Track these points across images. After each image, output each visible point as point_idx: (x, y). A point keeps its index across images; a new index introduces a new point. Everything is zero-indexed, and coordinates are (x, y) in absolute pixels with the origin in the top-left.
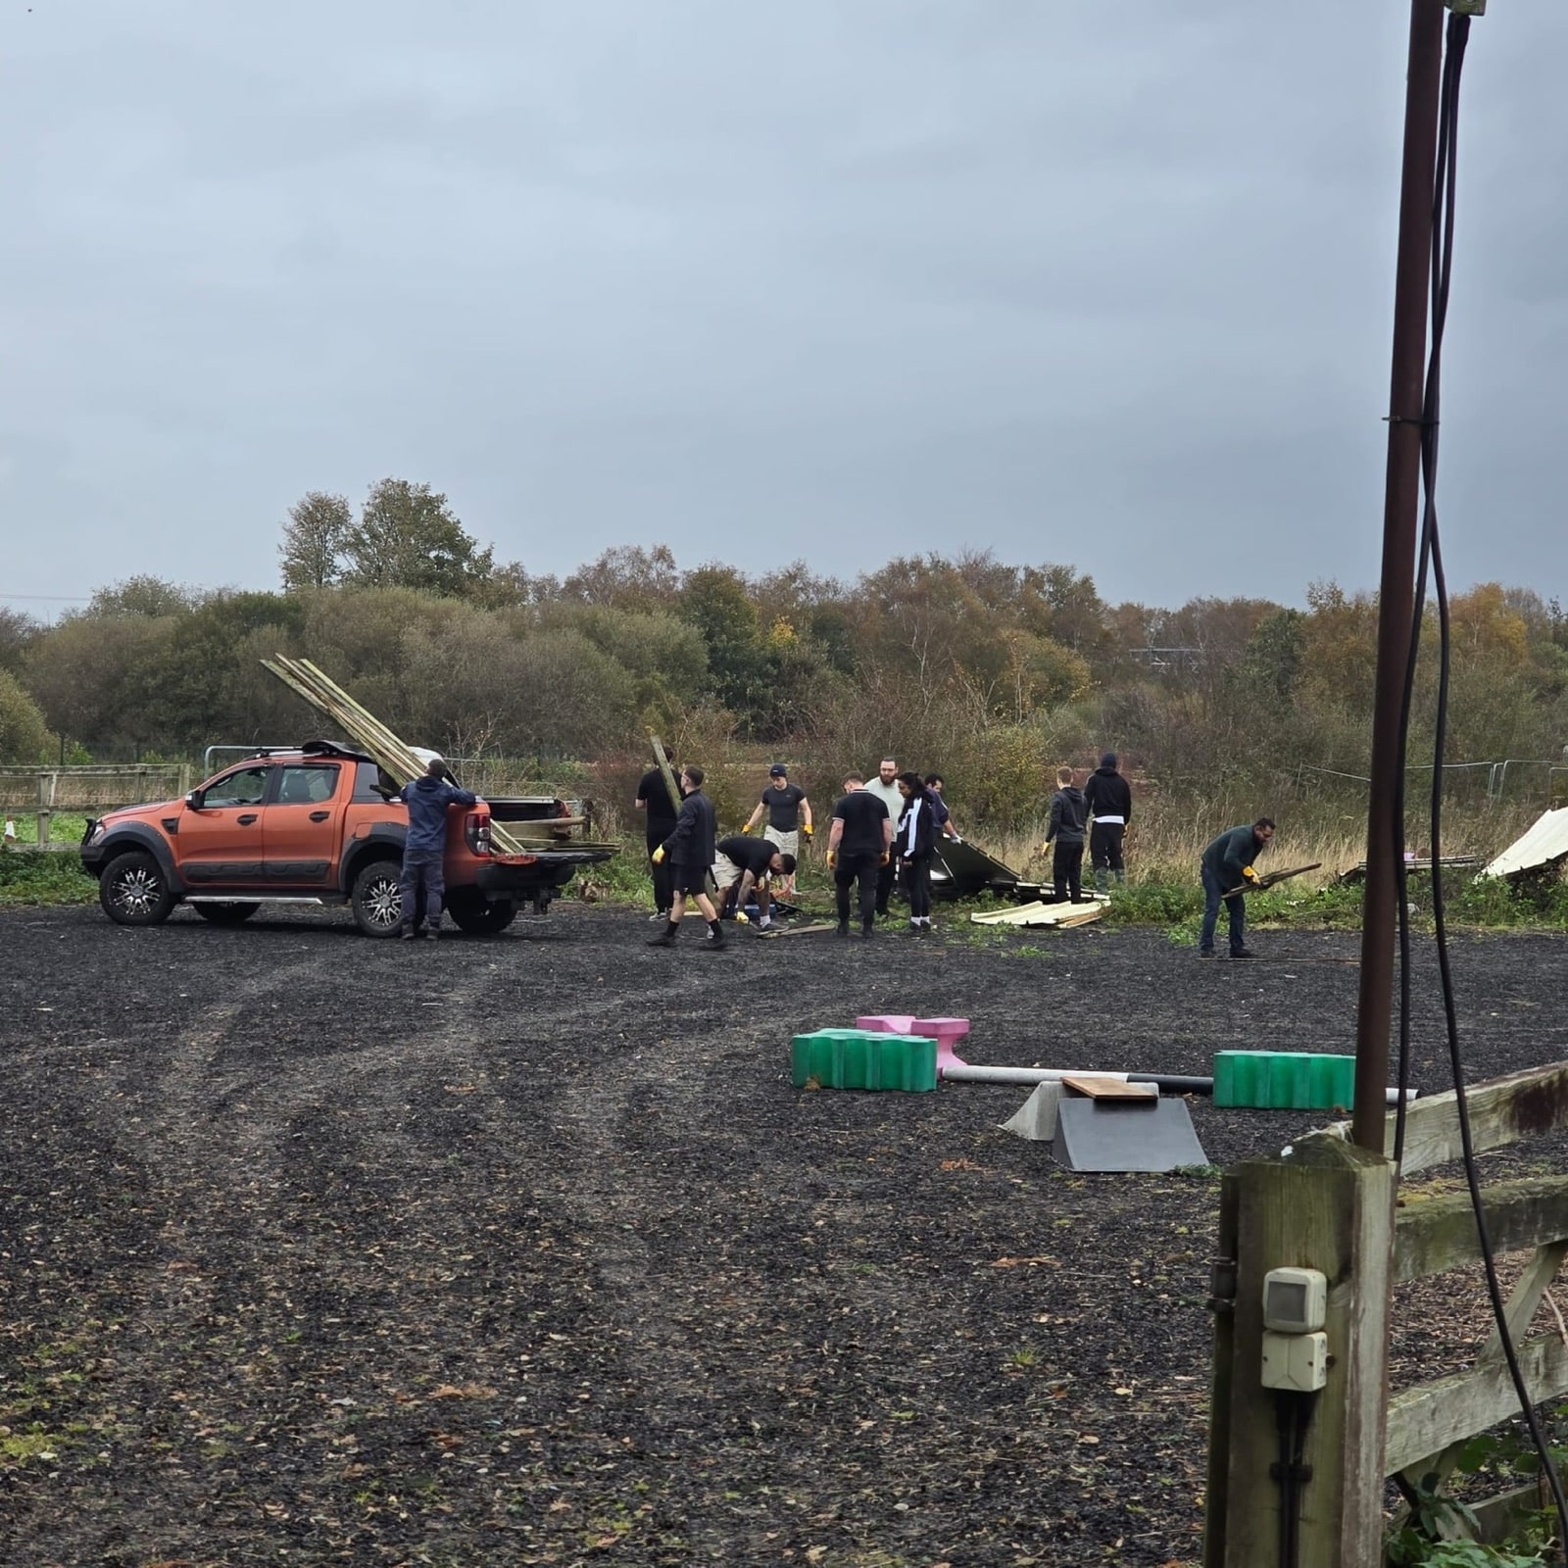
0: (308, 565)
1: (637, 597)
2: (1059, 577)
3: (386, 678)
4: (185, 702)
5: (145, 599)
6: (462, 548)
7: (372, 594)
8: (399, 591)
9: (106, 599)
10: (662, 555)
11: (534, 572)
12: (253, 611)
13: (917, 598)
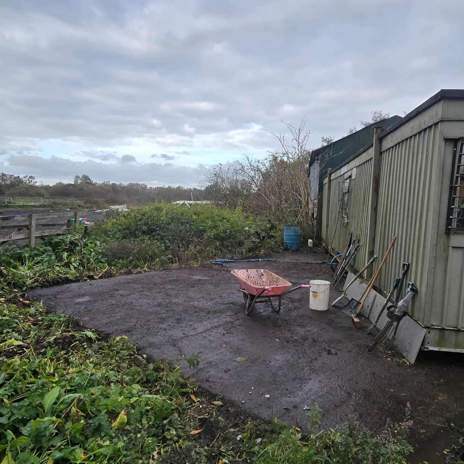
0: (76, 181)
6: (91, 181)
10: (109, 182)
11: (98, 183)
12: (70, 185)
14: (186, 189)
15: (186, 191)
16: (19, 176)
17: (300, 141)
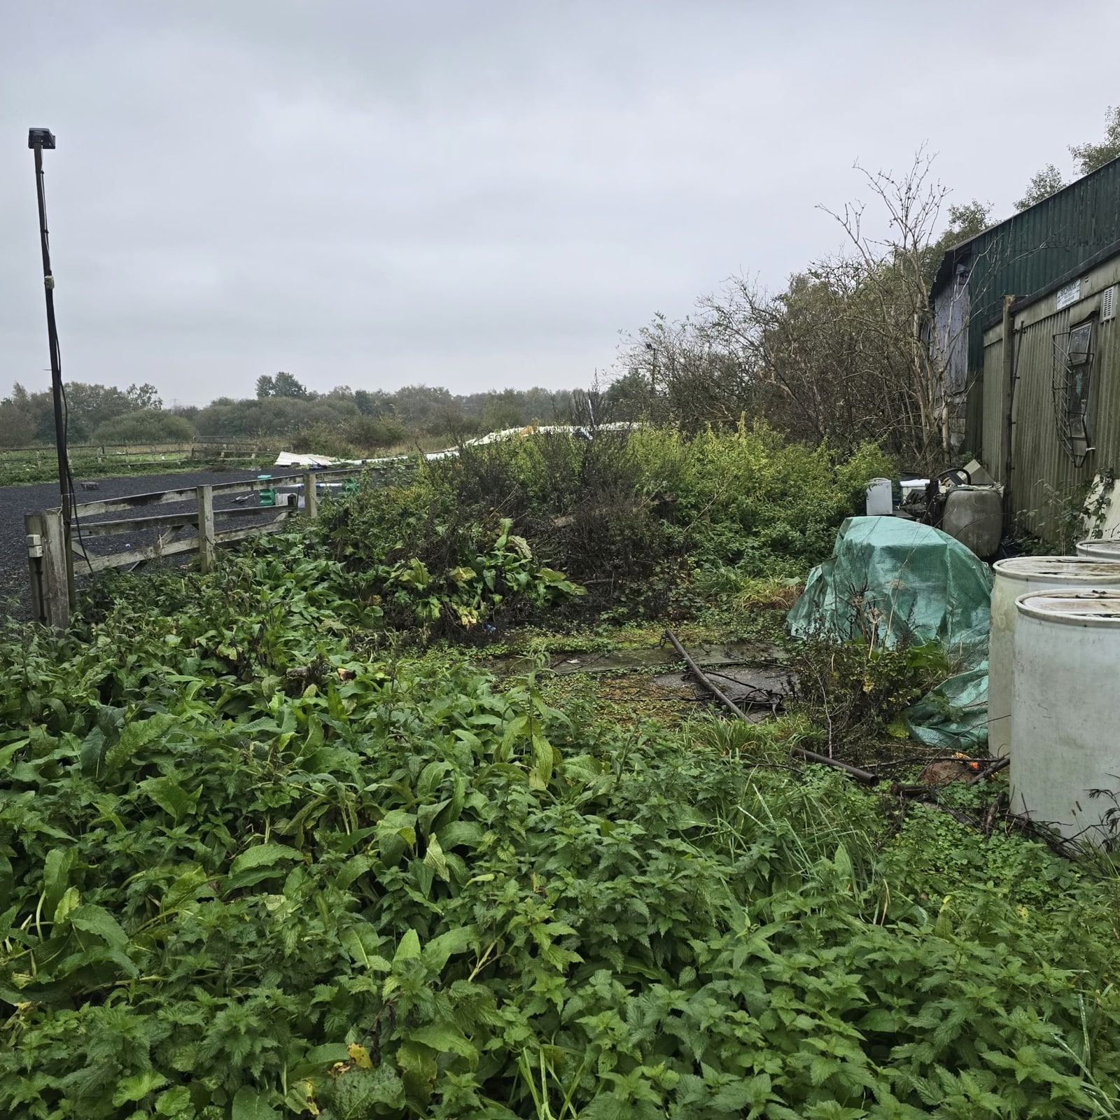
0: (262, 392)
1: (343, 397)
2: (441, 390)
3: (282, 419)
4: (234, 427)
5: (224, 402)
6: (300, 388)
7: (278, 399)
8: (284, 398)
9: (214, 403)
10: (347, 387)
11: (320, 393)
12: (250, 404)
13: (408, 397)
14: (554, 392)
15: (553, 398)
16: (115, 388)
17: (910, 223)
